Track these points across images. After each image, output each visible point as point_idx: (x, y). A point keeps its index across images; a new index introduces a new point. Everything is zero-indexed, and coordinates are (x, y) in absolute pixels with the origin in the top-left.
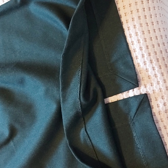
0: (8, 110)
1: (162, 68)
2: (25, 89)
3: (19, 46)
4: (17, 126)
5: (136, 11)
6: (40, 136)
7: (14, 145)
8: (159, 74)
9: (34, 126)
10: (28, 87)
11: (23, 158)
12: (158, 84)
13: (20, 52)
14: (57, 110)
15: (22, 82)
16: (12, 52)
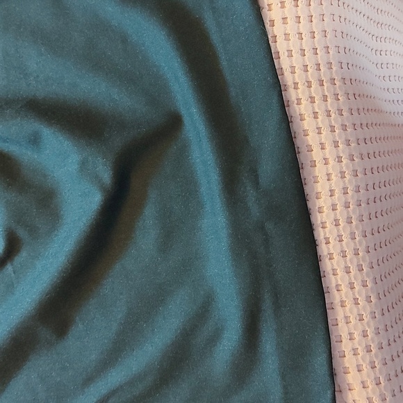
0: (5, 198)
1: (322, 132)
2: (43, 156)
3: (37, 64)
4: (22, 233)
5: (280, 5)
6: (66, 256)
7: (14, 273)
9: (56, 235)
10: (48, 151)
11: (27, 299)
13: (38, 76)
14: (101, 206)
15: (35, 141)
16: (22, 76)
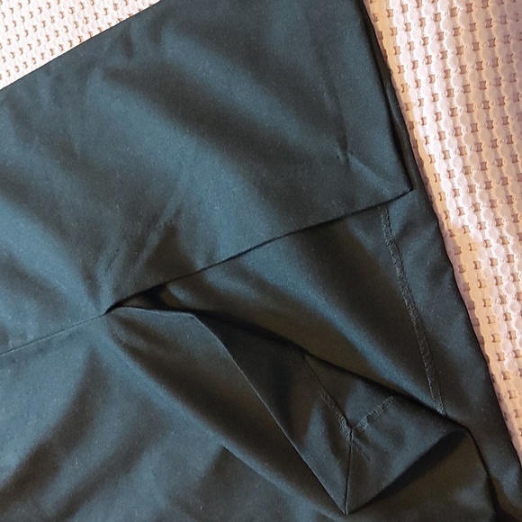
8: (512, 238)
12: (508, 262)
